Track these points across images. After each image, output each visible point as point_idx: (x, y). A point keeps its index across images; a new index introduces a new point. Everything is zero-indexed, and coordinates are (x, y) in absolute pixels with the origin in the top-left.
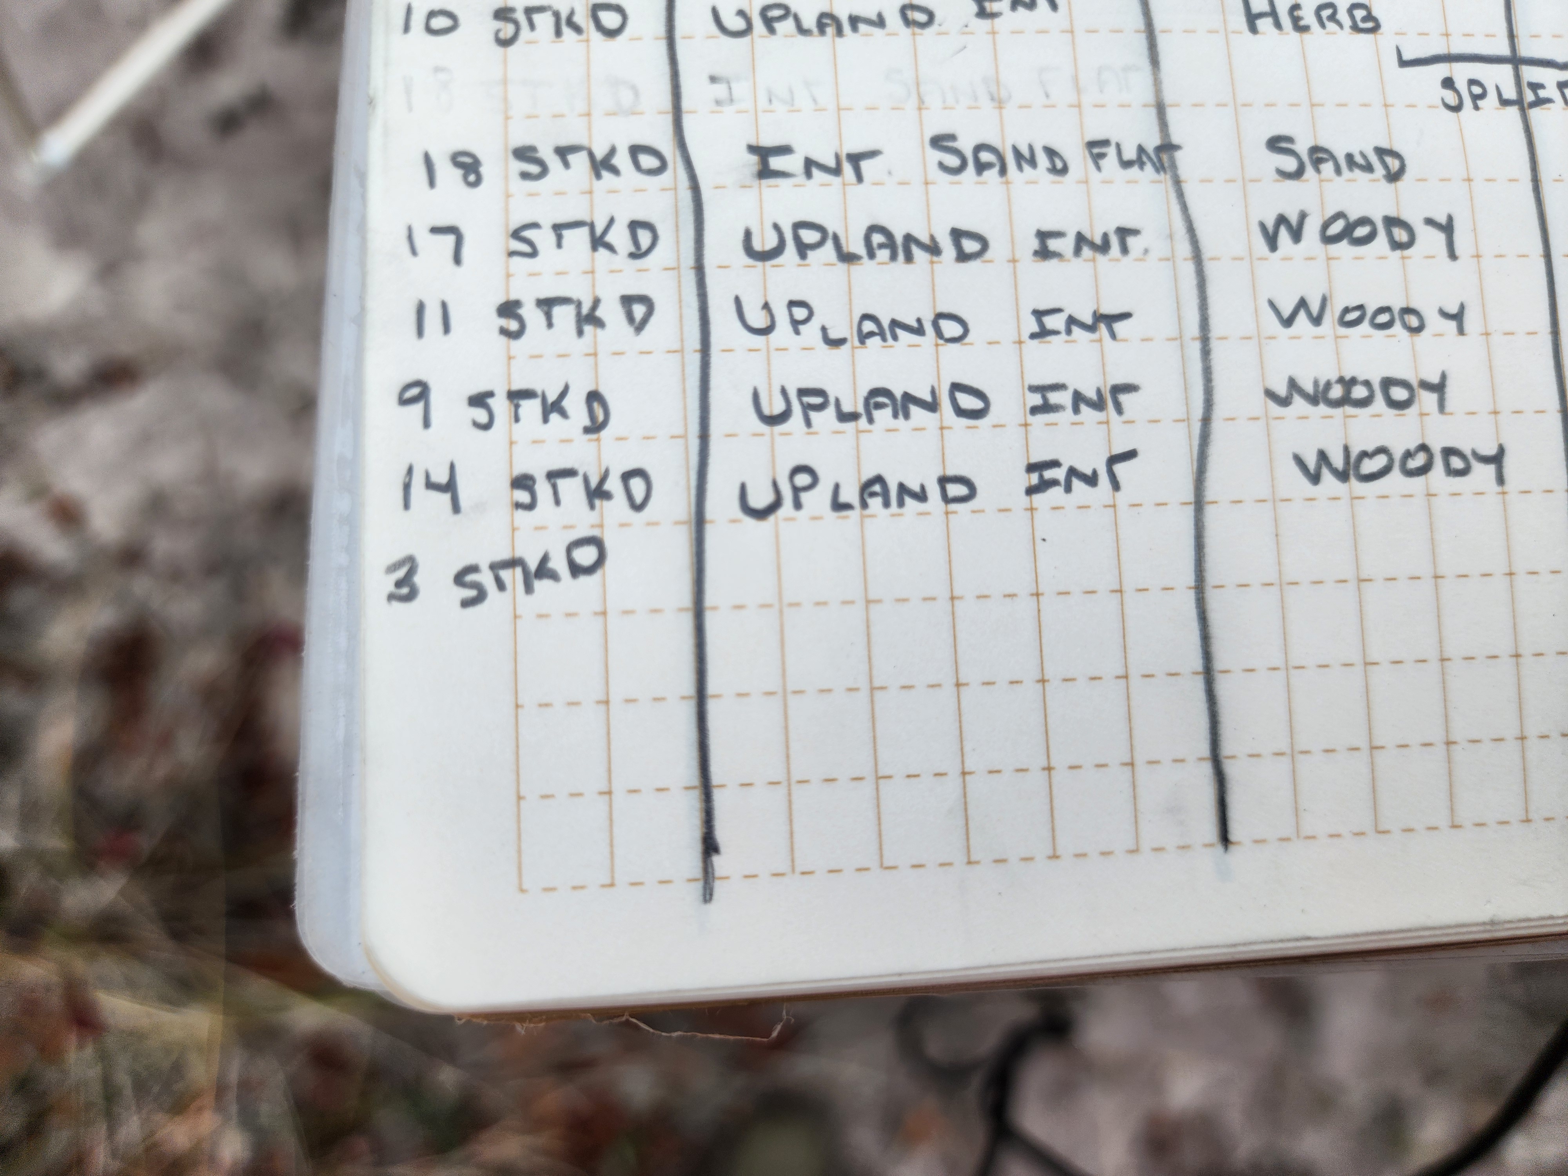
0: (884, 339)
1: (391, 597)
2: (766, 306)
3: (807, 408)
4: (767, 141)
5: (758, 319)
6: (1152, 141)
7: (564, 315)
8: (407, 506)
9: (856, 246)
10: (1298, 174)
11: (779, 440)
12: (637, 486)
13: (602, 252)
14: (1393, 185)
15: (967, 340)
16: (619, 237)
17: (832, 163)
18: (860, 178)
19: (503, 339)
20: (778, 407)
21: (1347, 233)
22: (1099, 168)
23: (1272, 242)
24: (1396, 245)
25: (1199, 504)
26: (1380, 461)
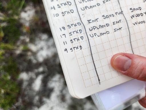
0: (103, 35)
2: (92, 35)
4: (89, 20)
7: (76, 40)
10: (133, 11)
13: (78, 33)
14: (141, 10)
15: (109, 33)
17: (95, 20)
19: (72, 43)
21: (138, 16)
22: (117, 15)
23: (132, 18)
24: (142, 16)
25: (131, 42)
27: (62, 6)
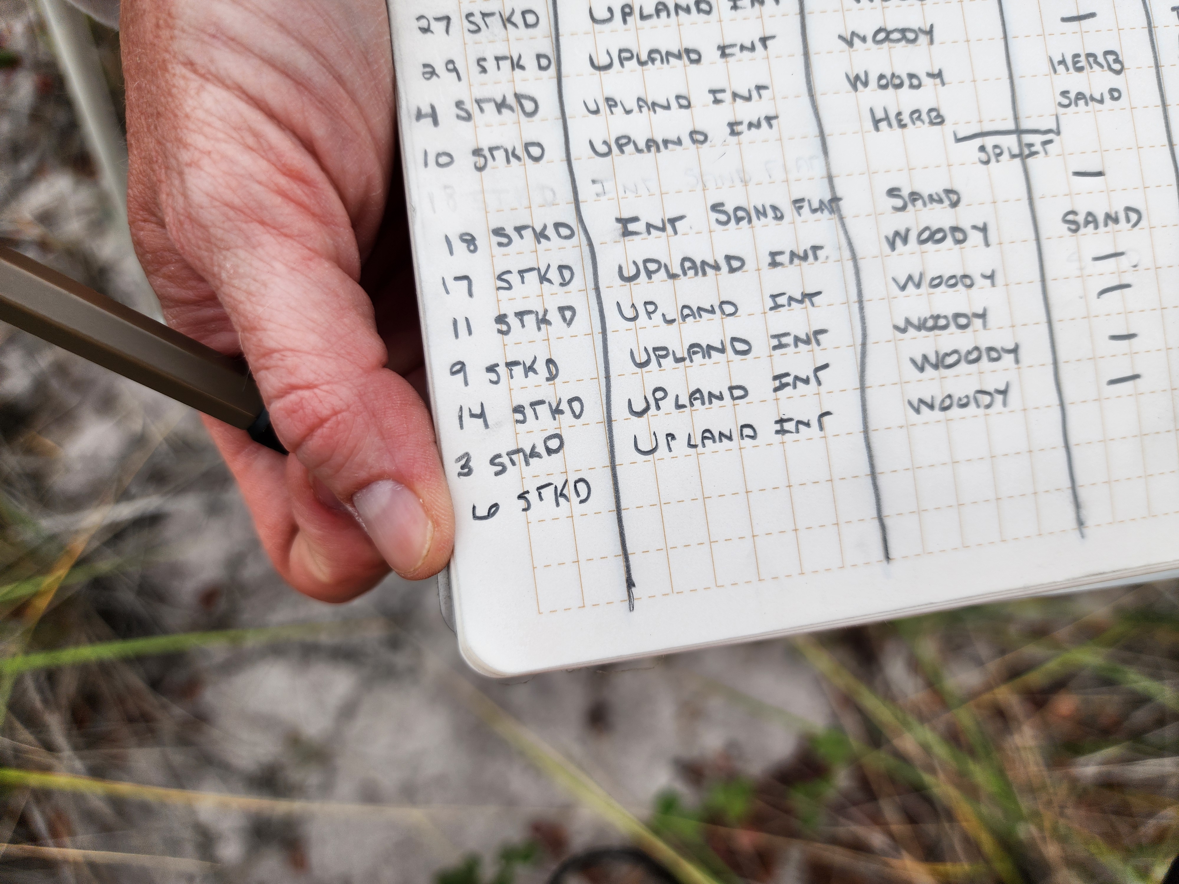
0: (695, 318)
1: (460, 474)
2: (633, 305)
3: (659, 357)
4: (626, 215)
6: (827, 197)
7: (530, 320)
8: (462, 427)
9: (676, 269)
10: (904, 208)
11: (645, 375)
12: (576, 405)
13: (546, 283)
14: (954, 209)
15: (737, 315)
16: (553, 275)
17: (660, 225)
18: (676, 233)
19: (500, 335)
20: (644, 358)
21: (930, 238)
22: (800, 215)
23: (892, 245)
24: (958, 242)
25: (863, 388)
26: (954, 358)
27: (482, 110)
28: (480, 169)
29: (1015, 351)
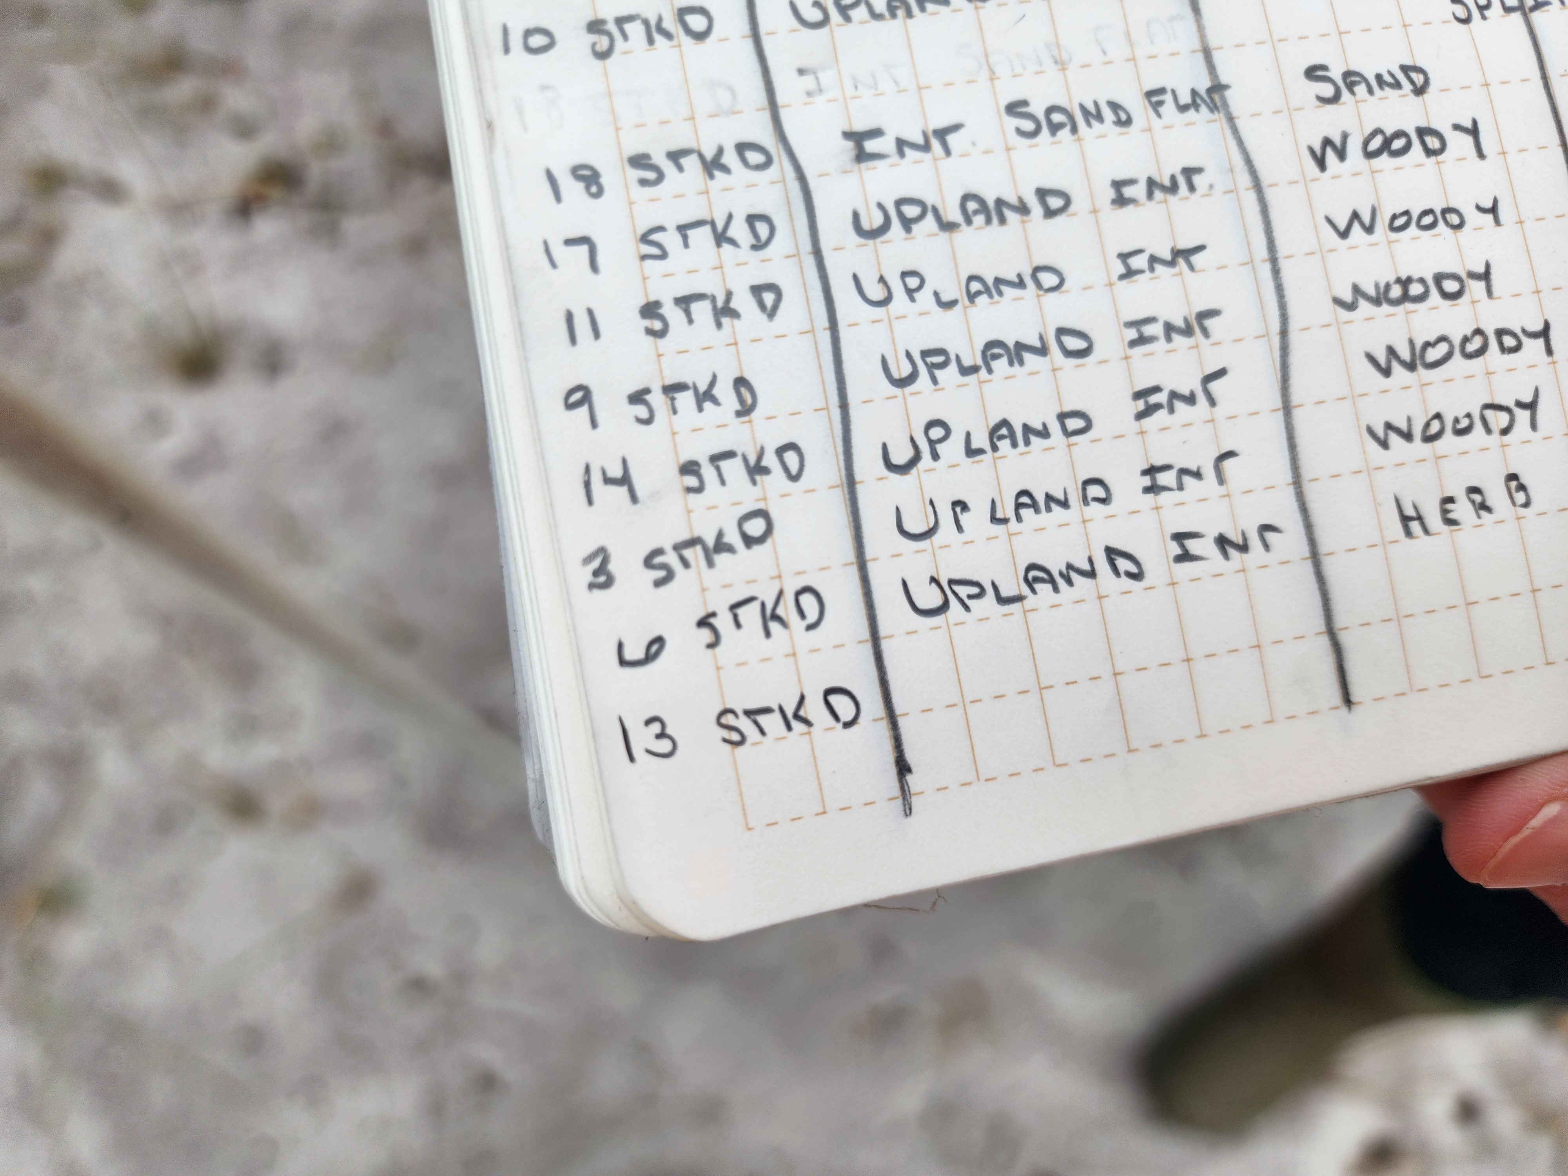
0: (991, 296)
1: (592, 586)
2: (882, 279)
3: (931, 367)
4: (860, 126)
5: (876, 292)
6: (1203, 84)
7: (702, 310)
8: (590, 502)
9: (953, 214)
10: (1335, 99)
11: (910, 399)
12: (791, 458)
13: (726, 247)
14: (1421, 98)
15: (1064, 288)
16: (739, 231)
17: (920, 140)
18: (948, 152)
20: (906, 370)
22: (1159, 115)
23: (1321, 163)
25: (1287, 409)
26: (1442, 349)
28: (603, 55)
29: (1545, 333)
